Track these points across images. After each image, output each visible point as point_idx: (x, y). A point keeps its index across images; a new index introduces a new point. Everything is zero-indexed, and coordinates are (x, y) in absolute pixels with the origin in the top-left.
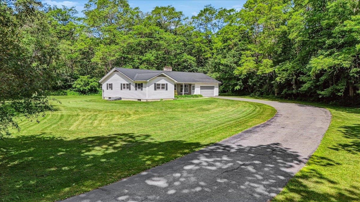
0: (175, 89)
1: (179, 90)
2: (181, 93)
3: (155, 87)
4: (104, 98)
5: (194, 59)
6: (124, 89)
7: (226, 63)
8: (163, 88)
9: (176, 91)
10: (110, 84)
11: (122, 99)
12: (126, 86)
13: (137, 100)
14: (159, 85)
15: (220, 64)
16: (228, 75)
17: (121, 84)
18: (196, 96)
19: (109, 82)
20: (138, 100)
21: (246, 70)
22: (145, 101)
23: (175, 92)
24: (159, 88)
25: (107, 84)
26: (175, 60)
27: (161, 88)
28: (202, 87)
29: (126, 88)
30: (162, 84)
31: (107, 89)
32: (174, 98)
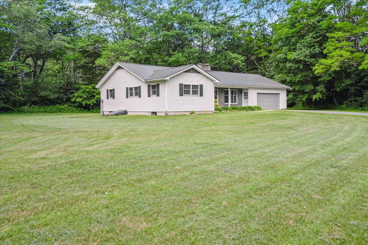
0: (216, 98)
1: (223, 100)
2: (226, 103)
3: (181, 90)
4: (103, 112)
5: (243, 58)
6: (131, 97)
7: (297, 57)
8: (195, 93)
9: (217, 100)
10: (111, 90)
11: (128, 113)
12: (134, 91)
13: (150, 114)
14: (188, 86)
15: (286, 60)
16: (301, 77)
17: (127, 88)
18: (251, 109)
19: (109, 86)
20: (153, 113)
21: (337, 64)
22: (163, 114)
23: (216, 102)
24: (188, 92)
25: (108, 90)
26: (215, 61)
27: (191, 92)
28: (259, 95)
29: (134, 94)
30: (192, 85)
31: (108, 98)
32: (214, 110)
